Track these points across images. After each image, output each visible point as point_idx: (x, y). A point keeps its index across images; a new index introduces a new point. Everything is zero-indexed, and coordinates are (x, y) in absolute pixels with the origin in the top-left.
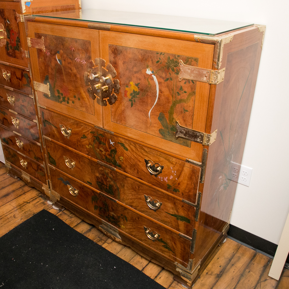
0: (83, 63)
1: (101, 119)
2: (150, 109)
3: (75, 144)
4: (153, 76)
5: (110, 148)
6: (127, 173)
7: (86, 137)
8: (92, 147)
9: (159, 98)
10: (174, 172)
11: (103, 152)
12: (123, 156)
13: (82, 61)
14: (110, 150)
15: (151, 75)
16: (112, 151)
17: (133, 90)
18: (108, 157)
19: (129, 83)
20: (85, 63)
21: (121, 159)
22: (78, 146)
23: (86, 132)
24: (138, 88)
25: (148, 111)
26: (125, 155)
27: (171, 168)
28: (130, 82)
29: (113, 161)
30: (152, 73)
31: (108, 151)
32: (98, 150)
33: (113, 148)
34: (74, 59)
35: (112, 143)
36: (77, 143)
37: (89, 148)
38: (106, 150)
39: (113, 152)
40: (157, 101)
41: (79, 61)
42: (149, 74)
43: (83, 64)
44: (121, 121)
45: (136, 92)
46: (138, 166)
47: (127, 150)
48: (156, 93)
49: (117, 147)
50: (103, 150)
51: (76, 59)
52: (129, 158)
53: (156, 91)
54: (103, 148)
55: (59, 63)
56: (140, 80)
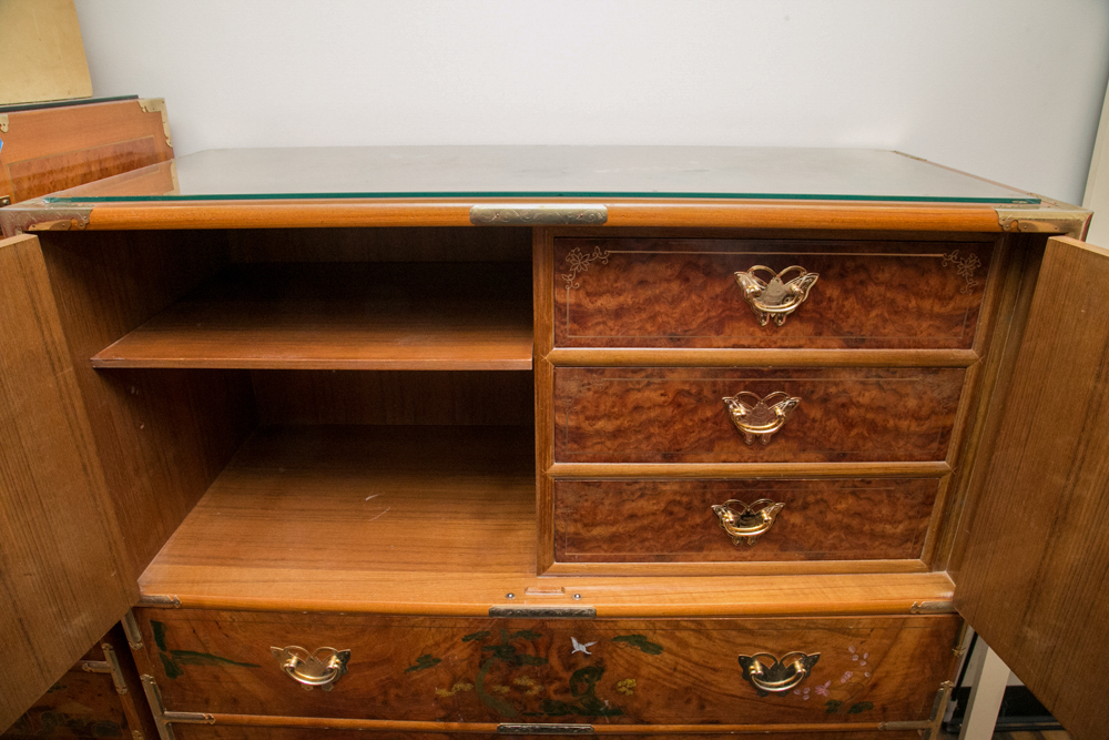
3: (373, 699)
5: (568, 667)
6: (648, 723)
7: (439, 661)
8: (469, 687)
10: (861, 658)
11: (530, 688)
12: (636, 675)
14: (567, 676)
16: (578, 675)
18: (555, 697)
21: (623, 689)
22: (385, 703)
23: (437, 644)
26: (644, 671)
27: (851, 650)
29: (580, 706)
31: (560, 679)
32: (506, 689)
33: (585, 664)
35: (579, 647)
36: (386, 693)
37: (451, 697)
38: (547, 679)
39: (587, 676)
46: (707, 687)
47: (658, 649)
49: (606, 656)
50: (530, 683)
52: (667, 674)
54: (531, 678)
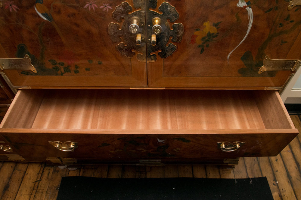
0: (105, 9)
1: (145, 77)
2: (231, 51)
4: (248, 8)
8: (121, 150)
9: (249, 36)
11: (143, 150)
12: (180, 147)
13: (101, 7)
15: (245, 7)
17: (207, 33)
18: (152, 153)
19: (202, 24)
20: (110, 8)
24: (218, 28)
25: (227, 53)
28: (205, 23)
30: (247, 5)
31: (153, 148)
32: (134, 151)
34: (83, 7)
37: (115, 153)
39: (163, 148)
40: (246, 39)
41: (95, 7)
42: (241, 7)
43: (106, 12)
44: (180, 73)
45: (213, 34)
48: (247, 30)
51: (87, 5)
53: (248, 27)
55: (45, 19)
56: (223, 16)
